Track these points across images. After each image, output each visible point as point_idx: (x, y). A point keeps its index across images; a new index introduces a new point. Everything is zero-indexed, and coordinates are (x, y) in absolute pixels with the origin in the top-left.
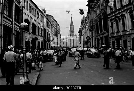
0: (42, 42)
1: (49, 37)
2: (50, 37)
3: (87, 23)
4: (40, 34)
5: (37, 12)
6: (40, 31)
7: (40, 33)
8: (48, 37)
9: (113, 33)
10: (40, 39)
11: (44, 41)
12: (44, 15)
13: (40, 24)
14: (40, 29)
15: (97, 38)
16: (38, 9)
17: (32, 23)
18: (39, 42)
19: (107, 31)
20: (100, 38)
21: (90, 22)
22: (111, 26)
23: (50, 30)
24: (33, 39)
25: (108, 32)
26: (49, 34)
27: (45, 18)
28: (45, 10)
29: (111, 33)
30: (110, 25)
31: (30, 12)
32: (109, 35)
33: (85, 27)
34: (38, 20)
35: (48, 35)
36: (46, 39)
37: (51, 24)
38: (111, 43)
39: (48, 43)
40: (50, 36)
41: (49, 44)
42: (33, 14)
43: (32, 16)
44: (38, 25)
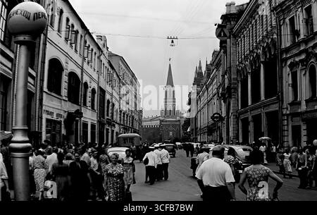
0: (93, 126)
1: (112, 114)
2: (115, 113)
3: (213, 80)
4: (89, 104)
5: (86, 42)
6: (89, 94)
7: (89, 99)
8: (110, 111)
9: (296, 103)
10: (90, 116)
11: (98, 121)
12: (102, 52)
13: (90, 77)
14: (90, 90)
15: (242, 117)
16: (87, 36)
17: (69, 71)
18: (85, 125)
19: (278, 98)
20: (250, 119)
21: (223, 76)
22: (291, 82)
23: (115, 94)
24: (70, 114)
25: (280, 100)
26: (113, 105)
27: (105, 61)
28: (106, 41)
29: (291, 104)
30: (287, 79)
31: (66, 39)
32: (281, 108)
33: (207, 89)
34: (85, 64)
35: (110, 108)
36: (104, 118)
37: (120, 79)
38: (287, 131)
39: (108, 129)
40: (115, 110)
41: (113, 131)
42: (74, 45)
43: (71, 52)
44: (86, 78)
